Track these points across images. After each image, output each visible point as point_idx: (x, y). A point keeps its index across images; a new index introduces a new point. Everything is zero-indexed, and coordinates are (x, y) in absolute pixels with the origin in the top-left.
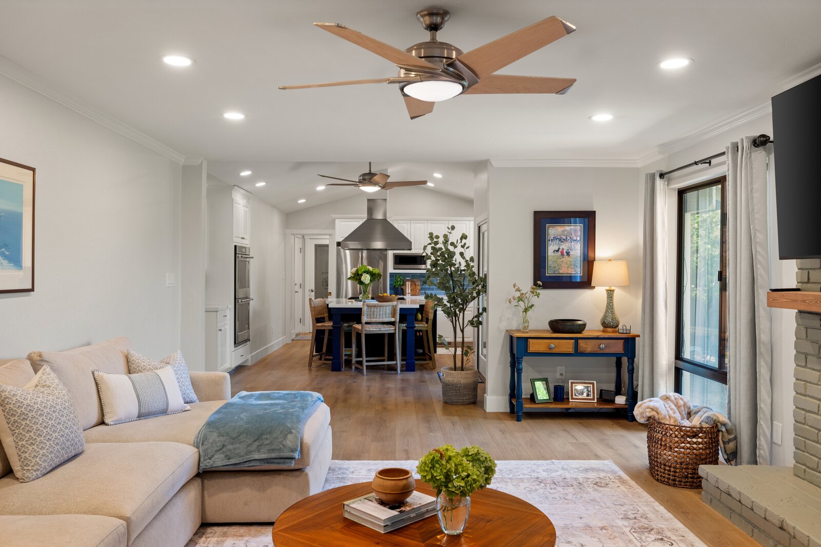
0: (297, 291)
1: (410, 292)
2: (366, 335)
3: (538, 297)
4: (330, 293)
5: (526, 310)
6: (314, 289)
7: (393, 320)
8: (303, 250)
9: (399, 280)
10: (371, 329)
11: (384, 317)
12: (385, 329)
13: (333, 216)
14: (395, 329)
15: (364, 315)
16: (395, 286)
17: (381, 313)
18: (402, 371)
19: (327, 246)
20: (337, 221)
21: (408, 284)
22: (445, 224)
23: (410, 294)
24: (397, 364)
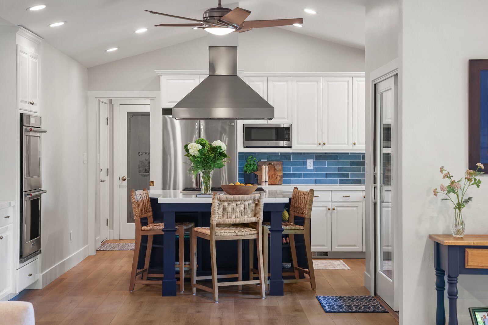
0: (102, 179)
1: (267, 180)
2: (217, 242)
3: (478, 186)
4: (153, 182)
5: (459, 206)
6: (126, 177)
7: (254, 220)
8: (110, 121)
9: (252, 162)
10: (224, 234)
11: (242, 216)
12: (243, 234)
13: (158, 71)
14: (258, 234)
15: (214, 214)
16: (246, 172)
17: (238, 210)
18: (267, 295)
19: (148, 115)
20: (163, 79)
21: (265, 168)
22: (317, 82)
23: (267, 183)
24: (260, 284)
